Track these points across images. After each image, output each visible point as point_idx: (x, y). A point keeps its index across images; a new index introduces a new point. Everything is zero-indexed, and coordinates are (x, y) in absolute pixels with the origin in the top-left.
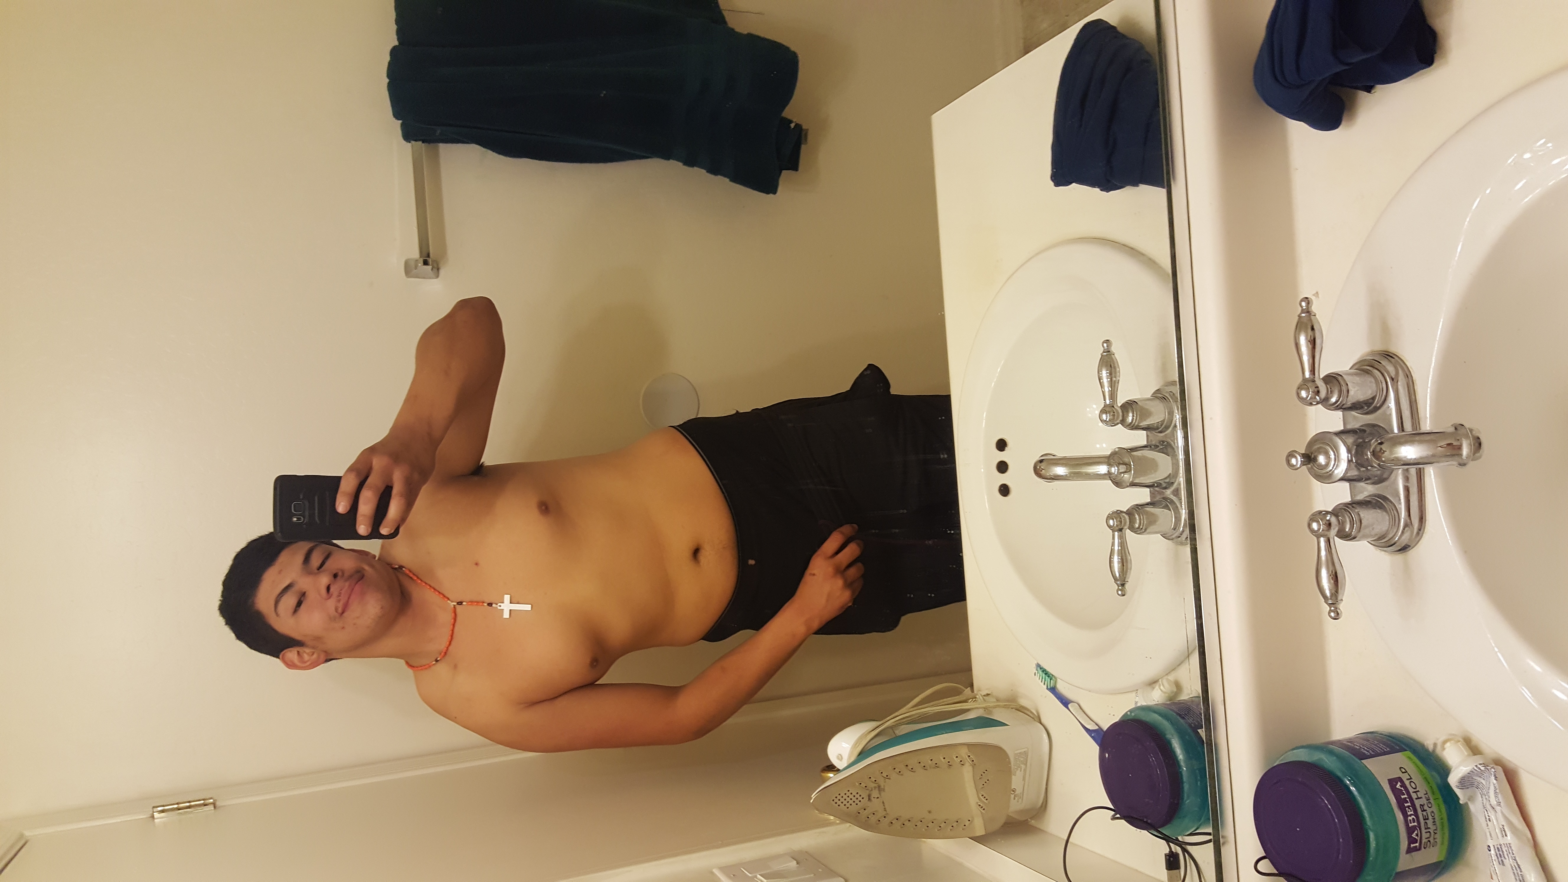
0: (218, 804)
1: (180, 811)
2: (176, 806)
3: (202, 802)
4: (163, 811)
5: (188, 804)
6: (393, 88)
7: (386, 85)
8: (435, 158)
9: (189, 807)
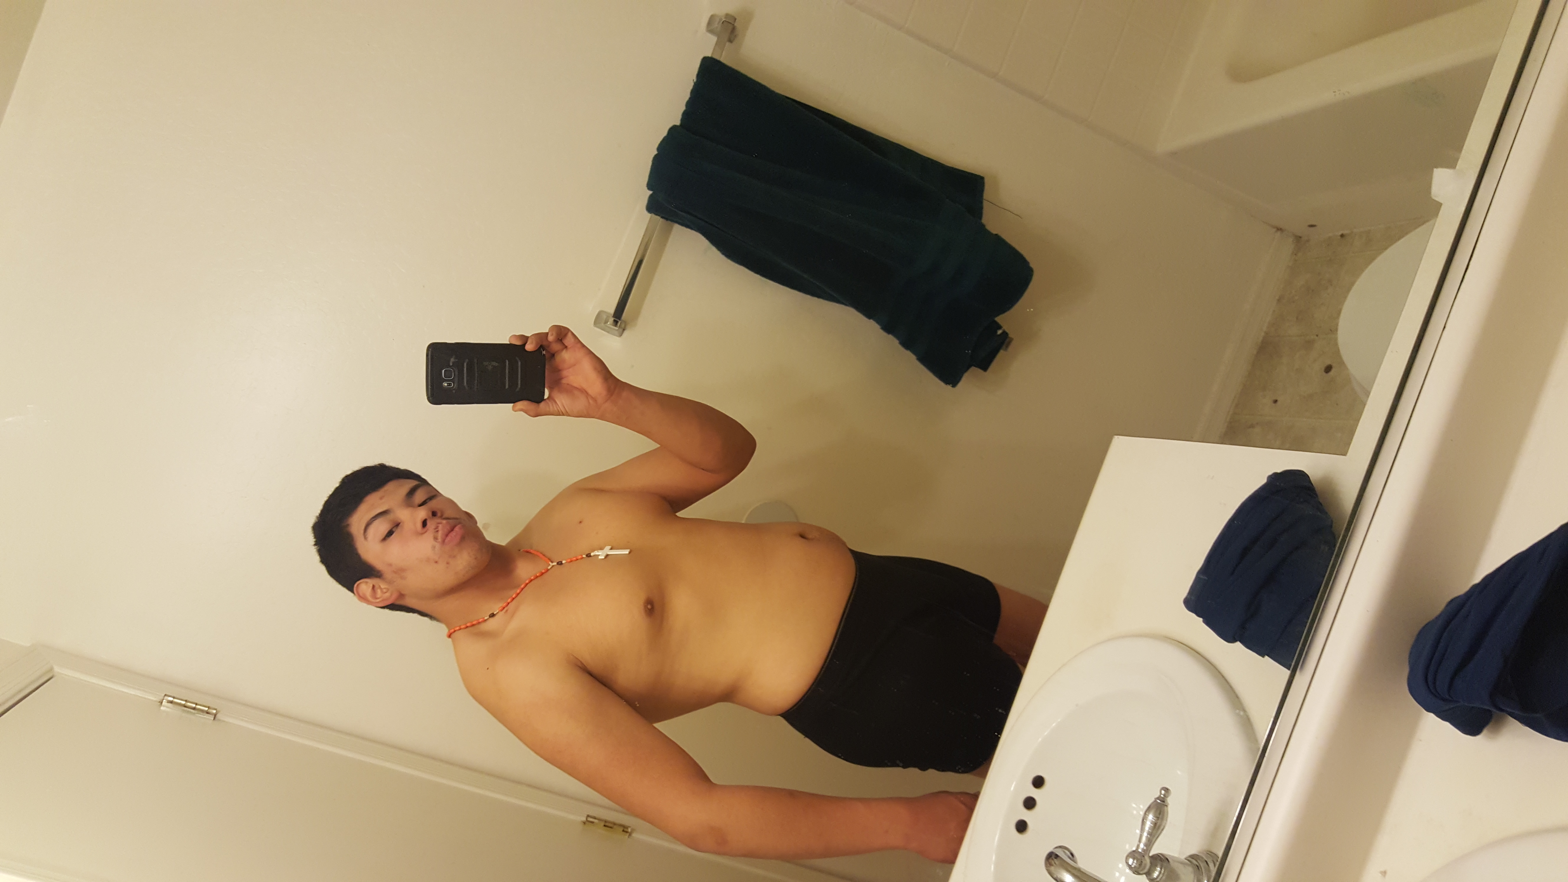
0: (218, 716)
1: (185, 709)
2: (183, 702)
3: (207, 709)
4: (171, 702)
5: (194, 705)
6: (657, 161)
7: (653, 156)
8: (666, 234)
9: (194, 709)
